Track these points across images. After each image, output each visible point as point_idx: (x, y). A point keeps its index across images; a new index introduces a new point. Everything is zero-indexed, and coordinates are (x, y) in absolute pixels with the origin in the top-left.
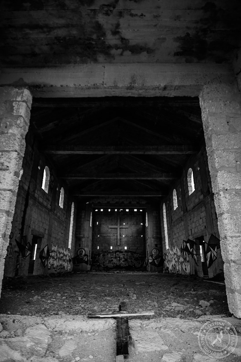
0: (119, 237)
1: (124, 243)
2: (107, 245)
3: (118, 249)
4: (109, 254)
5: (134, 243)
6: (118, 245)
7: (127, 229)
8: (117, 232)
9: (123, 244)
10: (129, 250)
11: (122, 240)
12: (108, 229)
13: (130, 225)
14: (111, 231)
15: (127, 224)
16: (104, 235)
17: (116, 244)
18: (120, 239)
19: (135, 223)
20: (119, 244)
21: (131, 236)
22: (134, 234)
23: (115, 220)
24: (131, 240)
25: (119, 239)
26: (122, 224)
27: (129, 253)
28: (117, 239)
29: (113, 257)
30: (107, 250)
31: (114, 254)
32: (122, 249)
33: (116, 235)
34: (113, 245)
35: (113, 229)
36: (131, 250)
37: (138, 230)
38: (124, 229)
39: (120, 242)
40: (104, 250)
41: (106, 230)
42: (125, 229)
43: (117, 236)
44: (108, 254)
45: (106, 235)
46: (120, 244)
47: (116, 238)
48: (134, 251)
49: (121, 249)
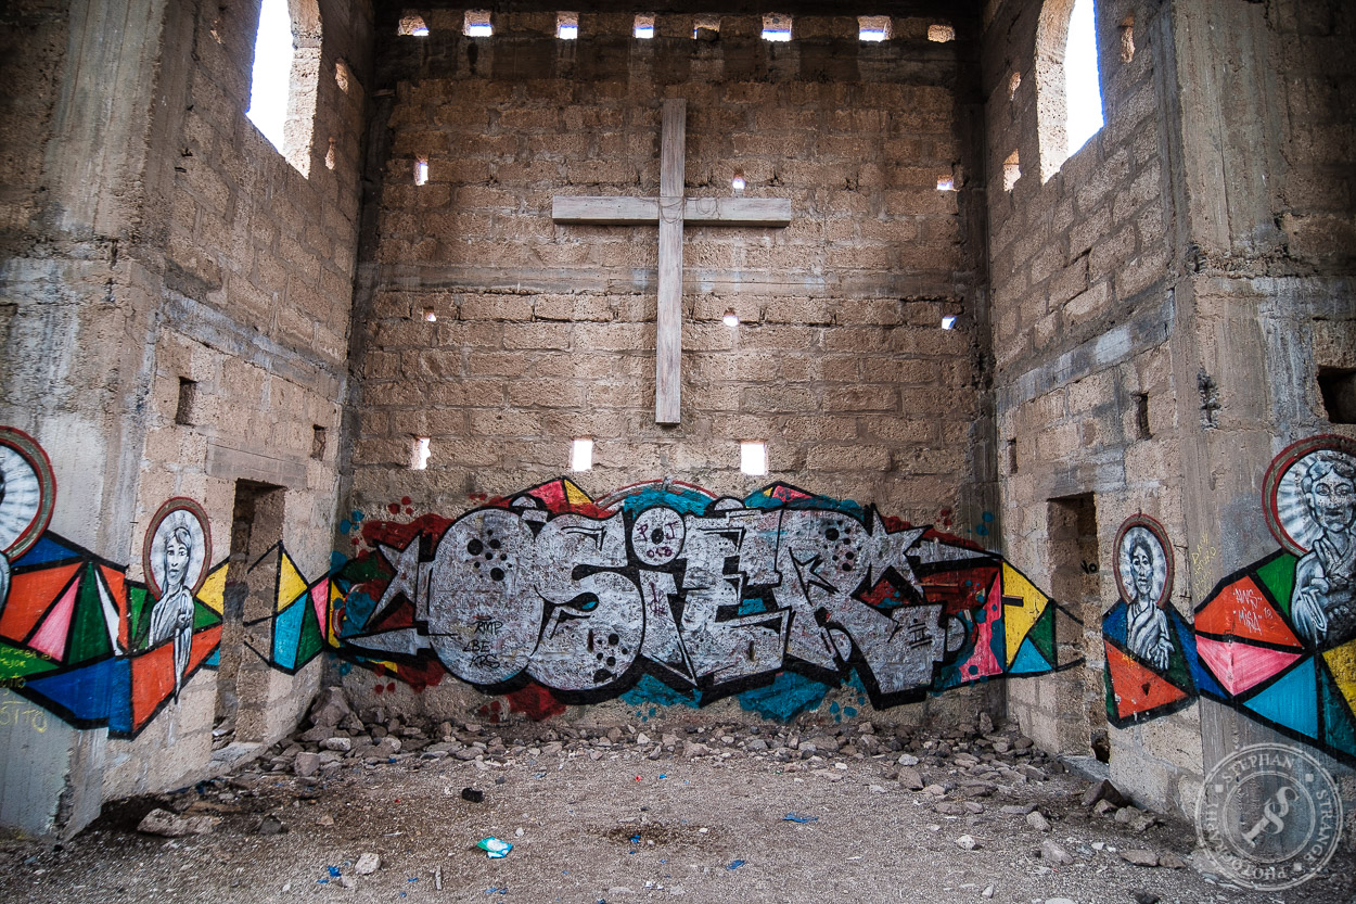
0: (670, 334)
1: (729, 400)
2: (525, 425)
3: (655, 475)
4: (551, 529)
5: (855, 395)
6: (667, 427)
7: (767, 240)
8: (654, 273)
9: (725, 414)
10: (789, 479)
11: (709, 369)
12: (543, 238)
13: (812, 189)
14: (584, 259)
15: (774, 181)
16: (501, 307)
17: (634, 411)
18: (690, 354)
19: (869, 175)
20: (675, 417)
21: (817, 317)
22: (855, 298)
23: (633, 142)
24: (813, 368)
25: (677, 354)
26: (711, 182)
27: (795, 520)
28: (650, 353)
29: (595, 561)
30: (532, 476)
31: (616, 530)
32: (708, 471)
33: (637, 307)
34: (604, 418)
35: (601, 240)
36: (816, 487)
37: (898, 254)
38: (737, 242)
39: (689, 384)
40: (494, 484)
41: (524, 254)
42: (754, 238)
43: (651, 320)
44: (536, 527)
45: (520, 308)
46: (688, 413)
47: (639, 343)
48: (858, 494)
49: (696, 473)
